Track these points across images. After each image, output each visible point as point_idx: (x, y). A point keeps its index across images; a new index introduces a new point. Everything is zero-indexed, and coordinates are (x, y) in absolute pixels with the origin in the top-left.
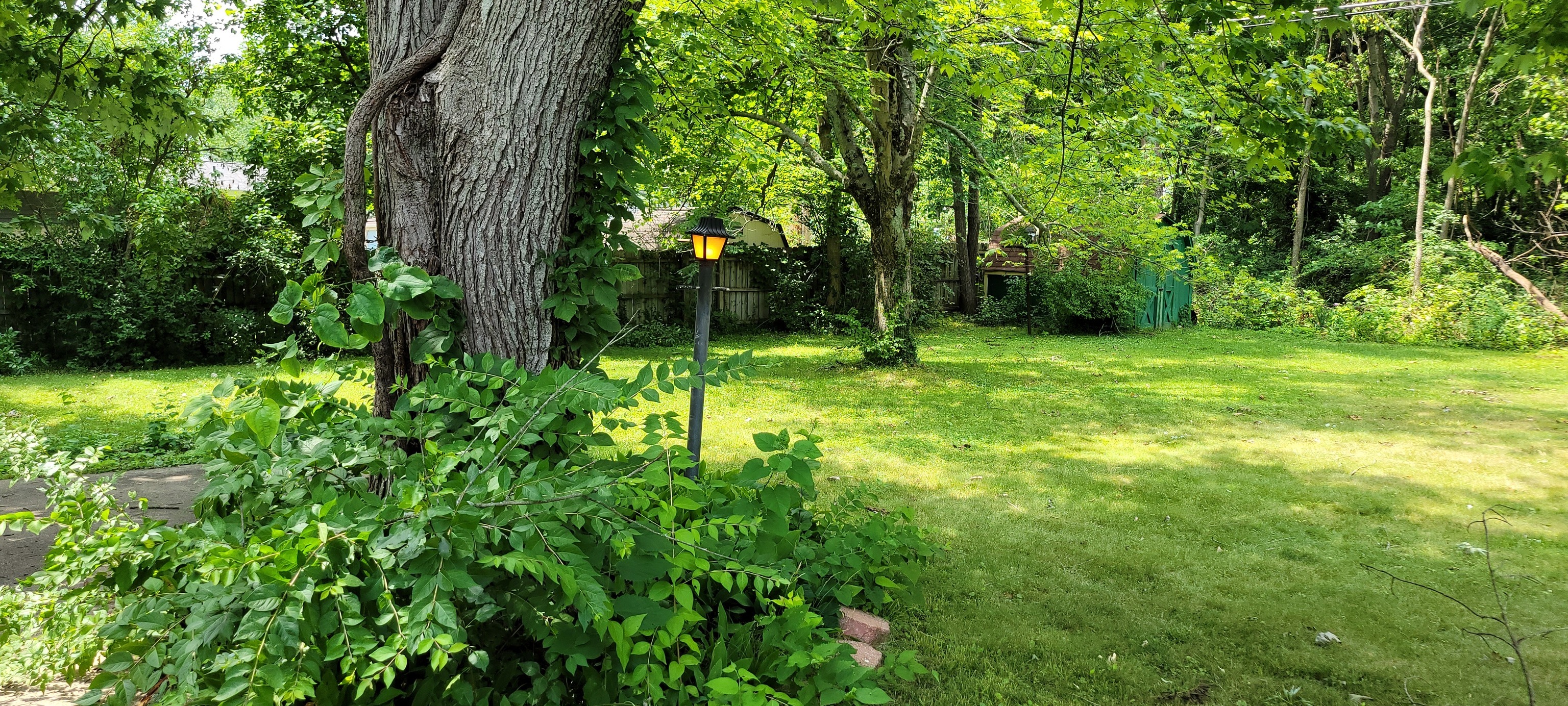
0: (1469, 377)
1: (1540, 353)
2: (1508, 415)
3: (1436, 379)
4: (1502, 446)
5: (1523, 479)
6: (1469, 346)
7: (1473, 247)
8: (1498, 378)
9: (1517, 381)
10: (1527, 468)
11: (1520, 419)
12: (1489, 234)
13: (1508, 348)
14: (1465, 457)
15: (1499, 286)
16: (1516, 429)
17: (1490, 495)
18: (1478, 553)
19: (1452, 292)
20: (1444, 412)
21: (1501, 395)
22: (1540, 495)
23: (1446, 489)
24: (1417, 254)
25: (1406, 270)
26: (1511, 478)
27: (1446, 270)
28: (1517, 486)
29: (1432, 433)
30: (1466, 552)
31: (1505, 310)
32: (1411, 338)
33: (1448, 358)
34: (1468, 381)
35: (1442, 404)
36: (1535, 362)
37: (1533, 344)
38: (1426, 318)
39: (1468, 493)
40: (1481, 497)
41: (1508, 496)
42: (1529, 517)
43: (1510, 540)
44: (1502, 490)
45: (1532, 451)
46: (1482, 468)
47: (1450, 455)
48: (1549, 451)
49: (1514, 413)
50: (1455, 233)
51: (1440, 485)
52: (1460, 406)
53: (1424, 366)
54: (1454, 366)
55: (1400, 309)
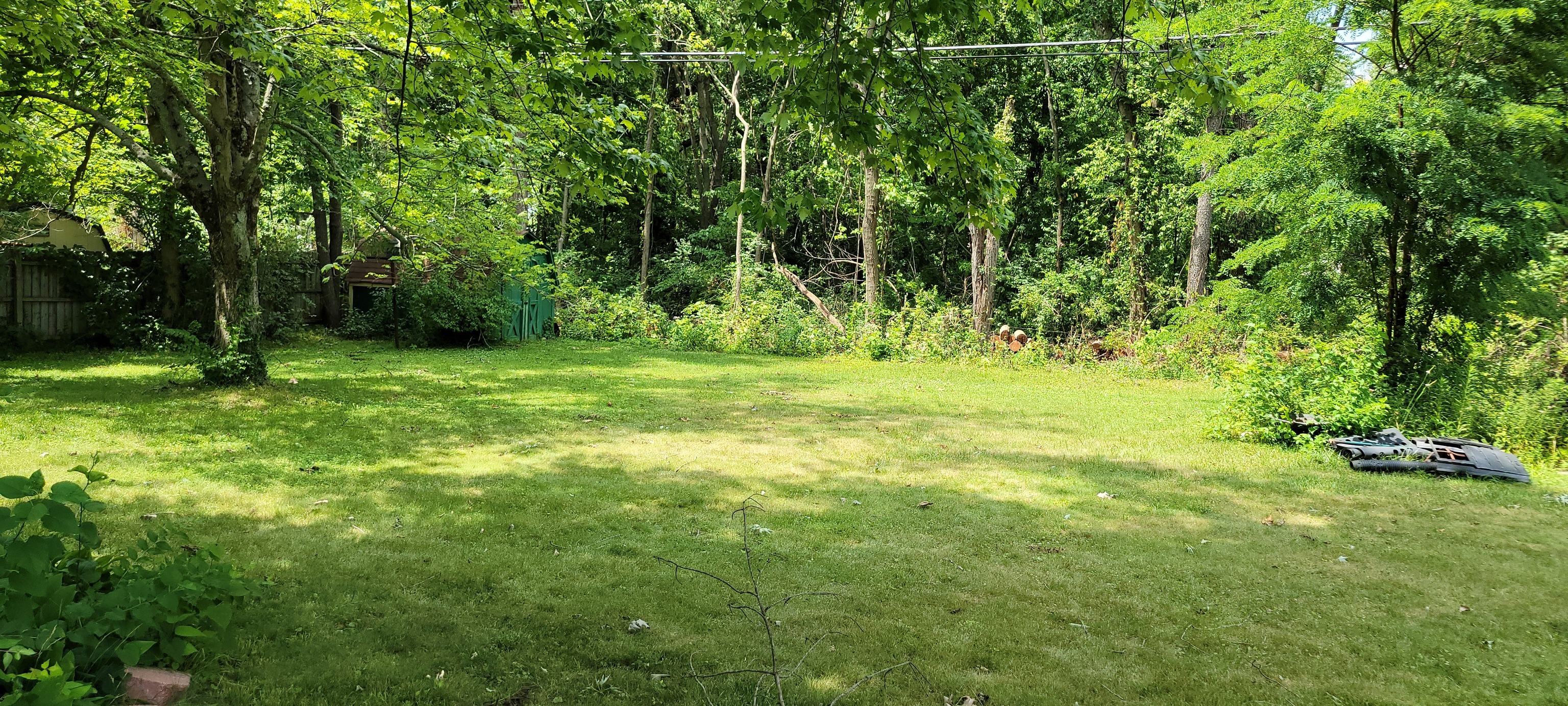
0: (774, 380)
1: (825, 358)
2: (797, 411)
3: (750, 382)
4: (792, 439)
5: (804, 465)
6: (776, 353)
7: (780, 271)
8: (792, 380)
9: (808, 382)
10: (808, 456)
11: (807, 414)
12: (789, 258)
13: (803, 354)
14: (764, 449)
15: (797, 302)
16: (804, 423)
17: (779, 481)
18: (765, 533)
19: (763, 307)
20: (752, 411)
21: (795, 394)
22: (814, 477)
23: (747, 478)
24: (737, 274)
25: (729, 289)
26: (795, 465)
27: (759, 289)
28: (799, 471)
29: (742, 430)
30: (757, 533)
31: (801, 323)
32: (734, 347)
33: (758, 364)
34: (773, 383)
35: (751, 404)
36: (821, 366)
37: (821, 351)
38: (743, 330)
39: (763, 480)
40: (772, 483)
41: (792, 481)
42: (805, 498)
43: (788, 519)
44: (788, 476)
45: (812, 442)
46: (775, 458)
47: (754, 448)
48: (824, 440)
49: (802, 409)
50: (766, 258)
51: (743, 475)
52: (765, 405)
53: (741, 371)
54: (763, 370)
55: (725, 322)
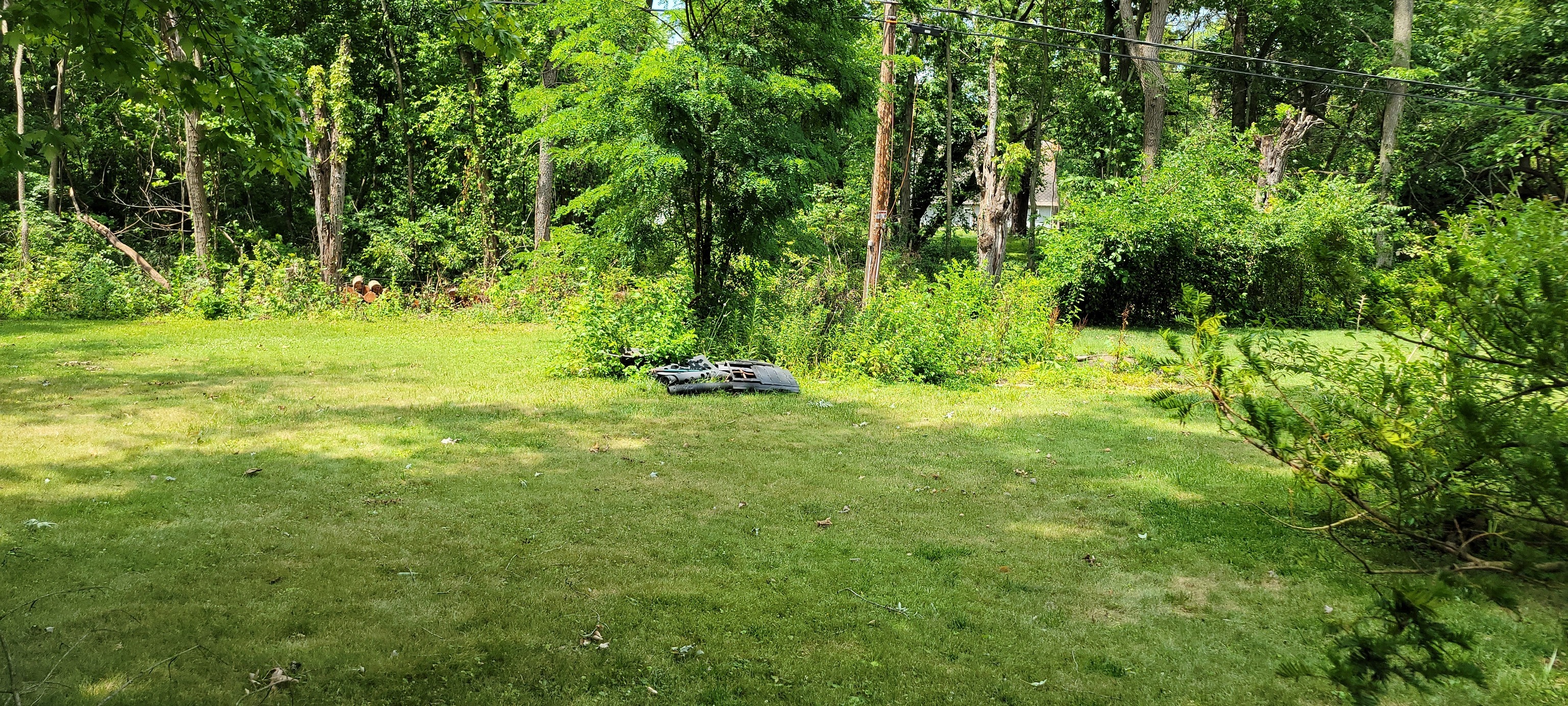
0: (77, 348)
1: (146, 320)
2: (104, 383)
3: (44, 352)
4: (94, 415)
5: (108, 444)
6: (81, 316)
7: (81, 219)
8: (103, 347)
9: (123, 348)
10: (113, 432)
11: (118, 385)
12: (96, 208)
13: (118, 316)
14: (53, 430)
15: (108, 257)
16: (112, 395)
17: (71, 465)
18: (44, 527)
19: (62, 263)
20: (40, 388)
21: (104, 363)
22: (120, 456)
23: (28, 466)
24: (23, 226)
25: (13, 244)
26: (95, 444)
27: (58, 242)
28: (101, 451)
29: (25, 410)
30: (33, 529)
31: (110, 281)
32: (23, 311)
33: (59, 330)
34: (74, 352)
35: (42, 378)
36: (141, 329)
37: (140, 312)
38: (34, 291)
39: (50, 466)
40: (62, 469)
41: (88, 463)
42: (103, 482)
43: (79, 507)
44: (84, 458)
45: (119, 416)
46: (68, 439)
47: (39, 430)
48: (135, 413)
49: (111, 380)
50: (62, 205)
51: (22, 463)
52: (60, 379)
53: (33, 340)
54: (64, 338)
55: (8, 283)
